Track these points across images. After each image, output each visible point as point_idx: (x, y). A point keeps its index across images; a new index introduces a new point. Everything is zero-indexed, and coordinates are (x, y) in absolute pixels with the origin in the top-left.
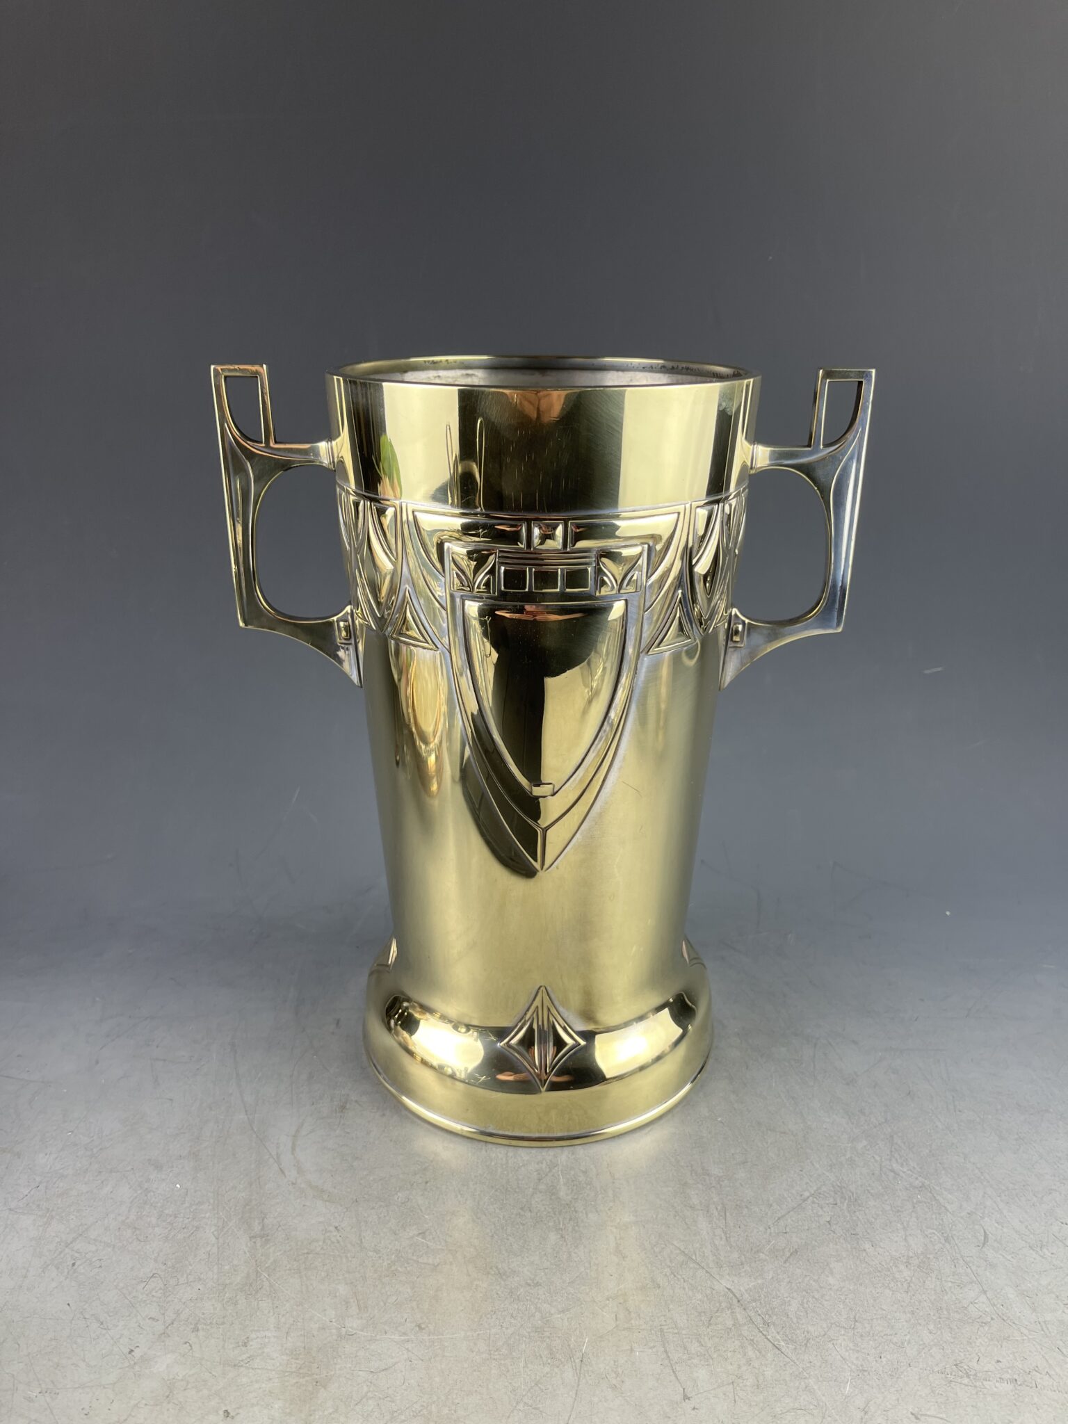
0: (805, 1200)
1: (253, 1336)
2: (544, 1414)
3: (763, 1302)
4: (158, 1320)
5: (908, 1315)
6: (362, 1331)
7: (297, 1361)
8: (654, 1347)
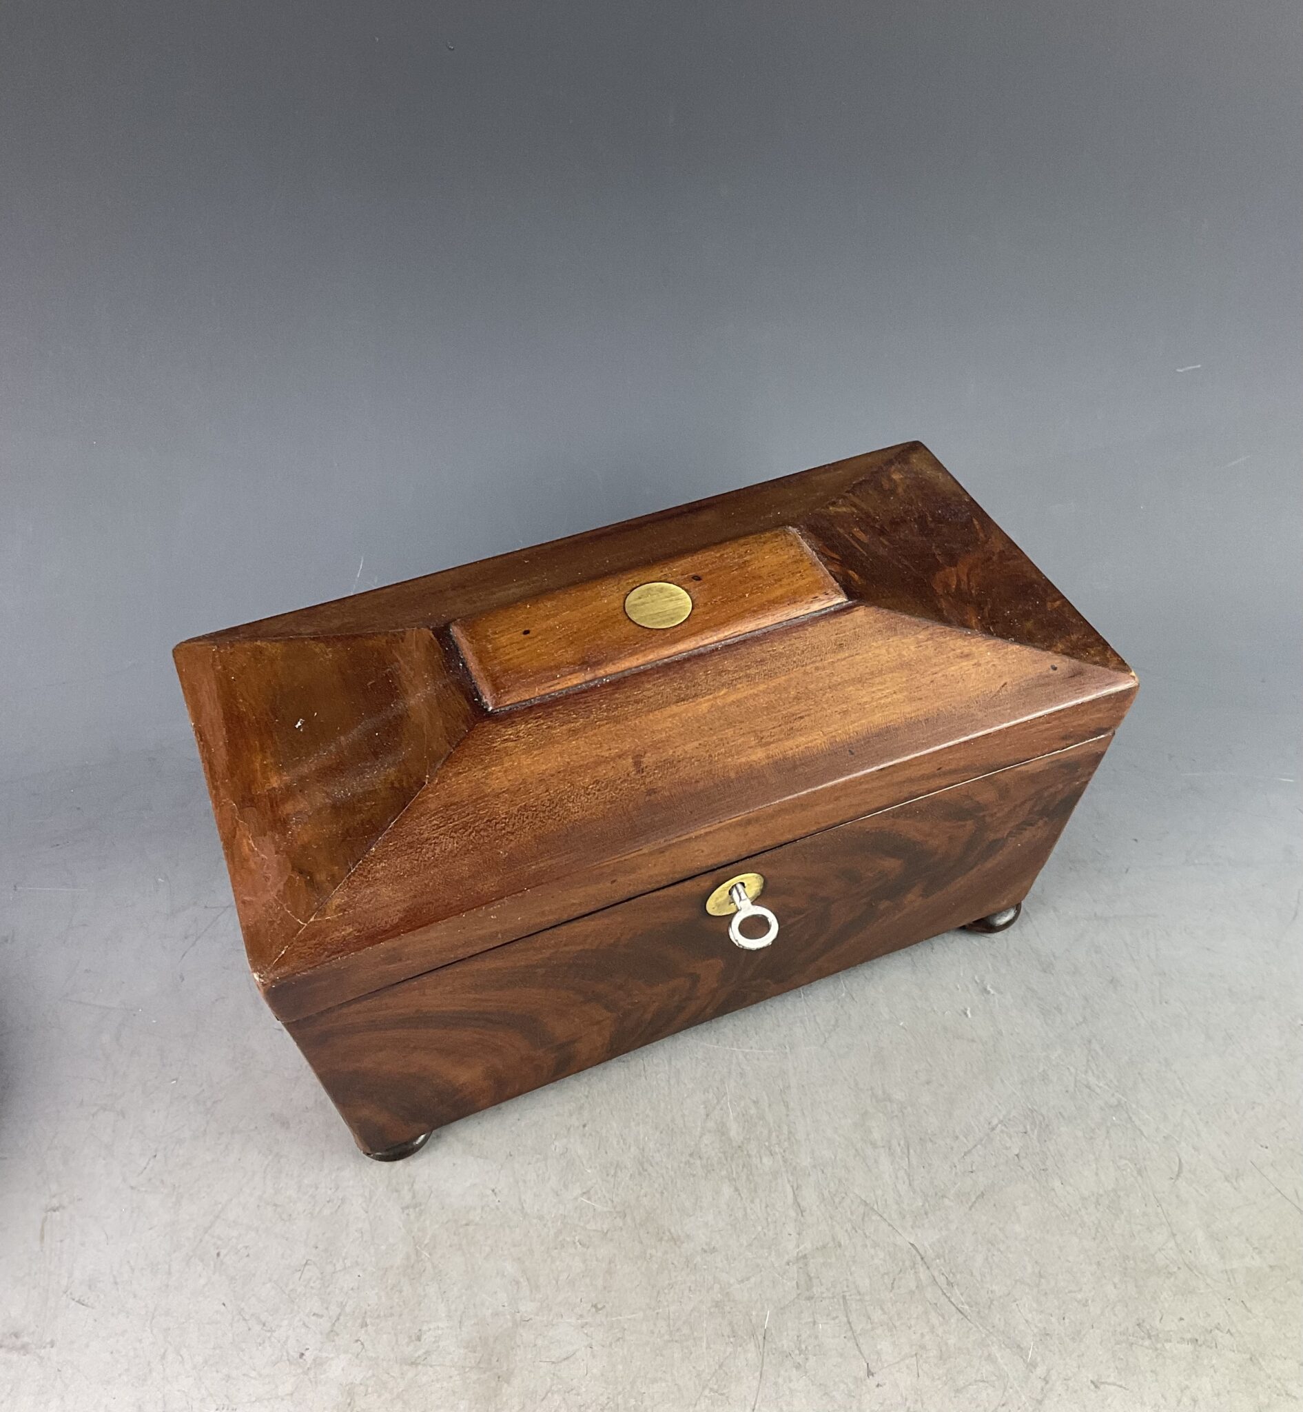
0: (993, 1129)
1: (425, 1328)
2: (730, 1400)
3: (946, 1257)
4: (322, 1316)
5: (1095, 1267)
6: (537, 1315)
7: (477, 1355)
8: (837, 1317)
